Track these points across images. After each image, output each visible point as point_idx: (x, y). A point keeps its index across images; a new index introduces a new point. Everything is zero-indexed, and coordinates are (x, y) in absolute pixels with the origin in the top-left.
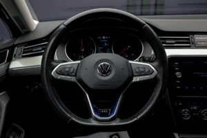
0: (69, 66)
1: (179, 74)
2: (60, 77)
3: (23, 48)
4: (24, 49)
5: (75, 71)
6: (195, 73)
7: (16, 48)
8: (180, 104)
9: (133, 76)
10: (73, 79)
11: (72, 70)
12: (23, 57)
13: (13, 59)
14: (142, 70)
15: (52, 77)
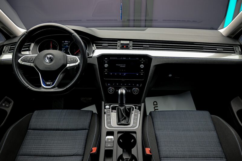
0: (29, 57)
1: (106, 65)
2: (23, 63)
3: (9, 47)
4: (11, 48)
5: (33, 60)
6: (117, 65)
7: (5, 47)
8: (109, 84)
9: (67, 64)
10: (32, 65)
11: (31, 59)
12: (9, 52)
13: (3, 53)
14: (72, 60)
15: (19, 63)
